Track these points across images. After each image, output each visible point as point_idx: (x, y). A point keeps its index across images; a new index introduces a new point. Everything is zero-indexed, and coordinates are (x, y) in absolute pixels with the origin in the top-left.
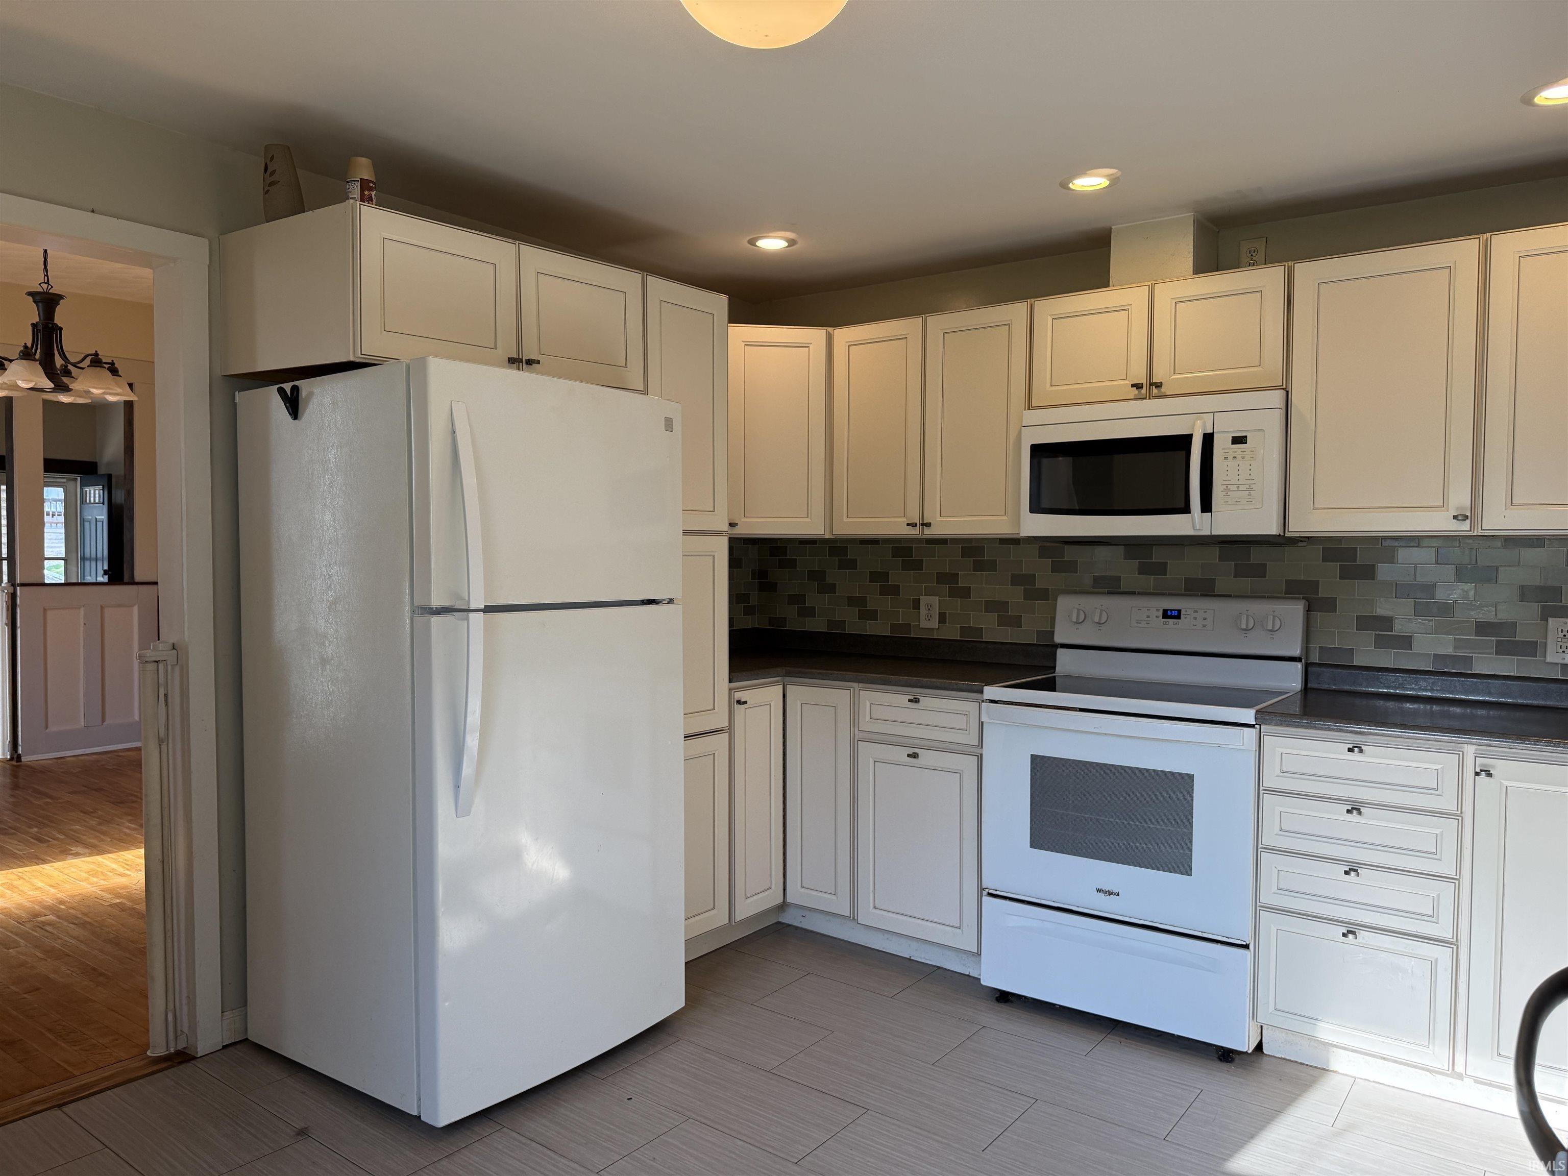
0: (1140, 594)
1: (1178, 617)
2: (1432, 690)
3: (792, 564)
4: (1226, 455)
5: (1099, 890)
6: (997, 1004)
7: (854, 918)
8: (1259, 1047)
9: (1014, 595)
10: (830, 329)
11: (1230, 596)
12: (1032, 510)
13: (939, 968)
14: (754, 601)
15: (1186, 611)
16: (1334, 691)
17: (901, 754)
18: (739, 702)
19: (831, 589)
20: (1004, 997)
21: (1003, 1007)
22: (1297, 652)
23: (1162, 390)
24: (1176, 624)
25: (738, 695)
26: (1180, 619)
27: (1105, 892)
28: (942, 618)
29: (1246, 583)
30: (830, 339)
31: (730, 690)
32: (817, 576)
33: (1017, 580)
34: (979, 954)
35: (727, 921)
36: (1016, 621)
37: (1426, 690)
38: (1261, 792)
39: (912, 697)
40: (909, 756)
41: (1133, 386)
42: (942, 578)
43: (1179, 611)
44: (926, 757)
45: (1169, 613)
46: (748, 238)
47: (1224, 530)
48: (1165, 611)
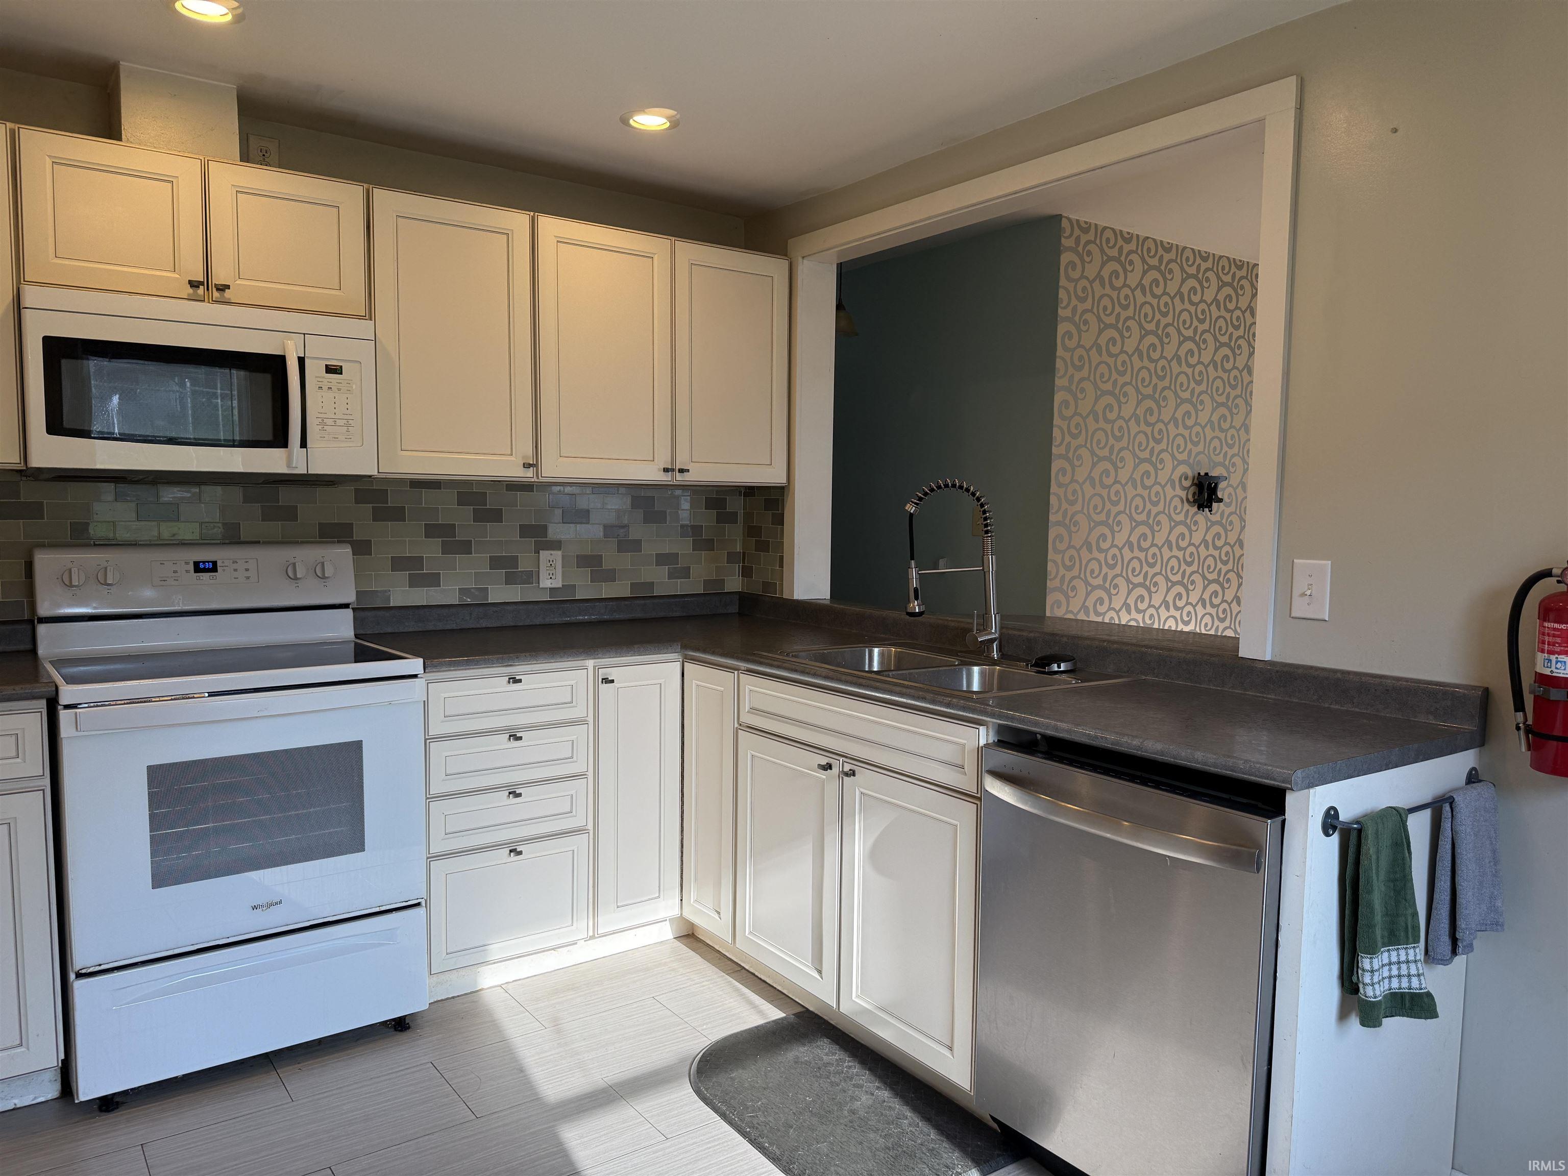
0: (165, 546)
1: (214, 569)
4: (320, 384)
11: (258, 542)
12: (51, 431)
15: (223, 562)
20: (109, 1104)
22: (350, 600)
23: (225, 294)
24: (212, 578)
26: (217, 572)
29: (278, 528)
38: (428, 741)
41: (187, 282)
43: (215, 563)
45: (202, 566)
47: (320, 467)
48: (196, 564)
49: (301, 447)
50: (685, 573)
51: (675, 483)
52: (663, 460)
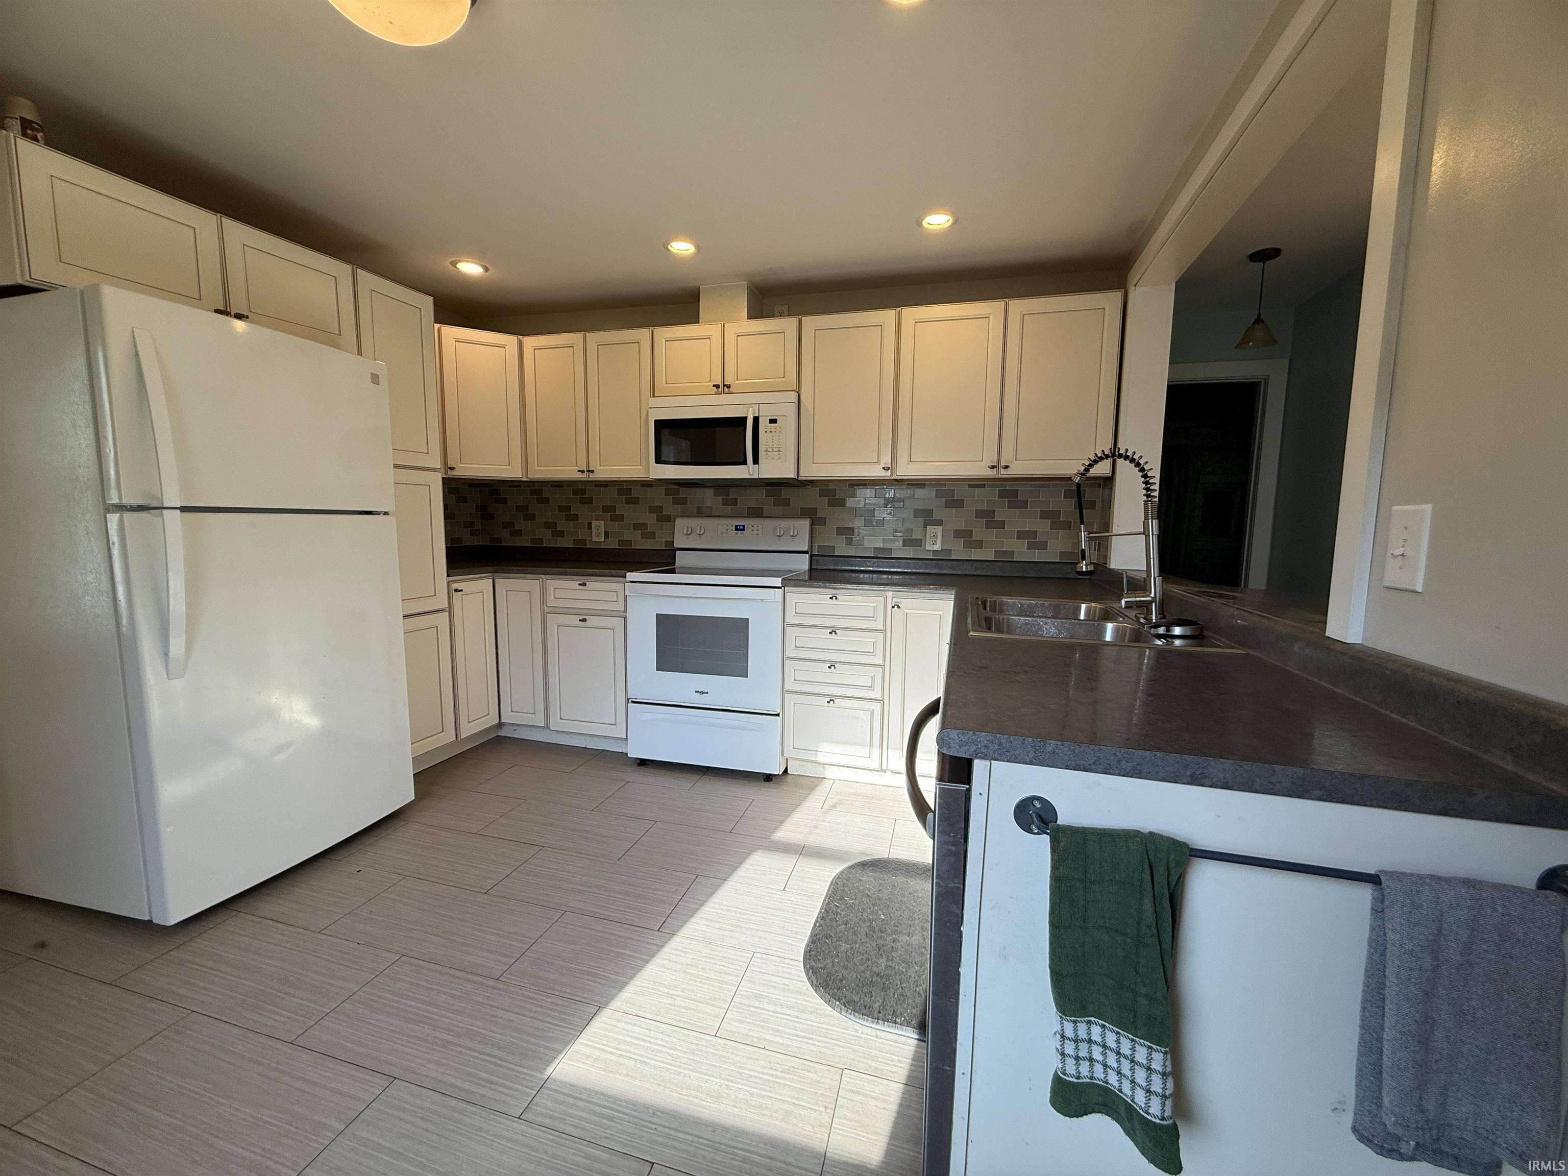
0: (724, 517)
1: (743, 530)
2: (872, 567)
3: (504, 501)
4: (766, 430)
5: (696, 692)
6: (638, 767)
7: (547, 727)
8: (786, 771)
9: (651, 519)
10: (520, 337)
11: (771, 517)
12: (657, 462)
13: (604, 750)
14: (478, 526)
15: (748, 526)
16: (825, 569)
17: (575, 620)
18: (456, 590)
19: (533, 517)
20: (643, 763)
21: (643, 768)
22: (806, 549)
23: (730, 389)
24: (743, 534)
25: (455, 586)
27: (700, 692)
28: (606, 534)
29: (779, 510)
30: (520, 345)
31: (448, 582)
32: (523, 509)
33: (652, 510)
34: (627, 739)
35: (454, 739)
36: (652, 536)
37: (869, 567)
38: (785, 626)
39: (581, 583)
40: (580, 620)
41: (714, 386)
42: (606, 509)
43: (744, 526)
44: (592, 621)
45: (738, 528)
46: (450, 260)
47: (765, 475)
48: (736, 526)
49: (754, 464)
50: (1043, 546)
51: (1000, 476)
52: (991, 459)
